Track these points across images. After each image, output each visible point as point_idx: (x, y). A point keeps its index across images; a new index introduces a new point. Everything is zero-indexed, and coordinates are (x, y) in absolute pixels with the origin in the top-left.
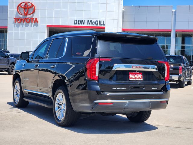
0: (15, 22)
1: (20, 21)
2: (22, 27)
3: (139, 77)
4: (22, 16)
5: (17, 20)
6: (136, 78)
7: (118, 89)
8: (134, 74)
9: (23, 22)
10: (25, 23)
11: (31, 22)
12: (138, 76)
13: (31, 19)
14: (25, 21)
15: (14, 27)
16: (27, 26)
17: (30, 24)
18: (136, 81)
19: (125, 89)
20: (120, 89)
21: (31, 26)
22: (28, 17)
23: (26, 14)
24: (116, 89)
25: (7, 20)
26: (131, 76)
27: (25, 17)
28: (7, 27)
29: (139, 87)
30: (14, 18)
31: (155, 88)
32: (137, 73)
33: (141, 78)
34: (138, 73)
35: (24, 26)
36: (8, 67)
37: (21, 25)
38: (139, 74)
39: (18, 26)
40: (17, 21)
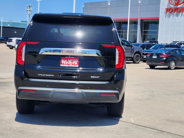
0: (166, 13)
1: (171, 11)
2: (173, 17)
3: (74, 63)
4: (173, 6)
5: (168, 10)
6: (69, 64)
7: (45, 75)
8: (67, 59)
9: (174, 12)
10: (176, 13)
11: (181, 11)
12: (72, 62)
13: (182, 9)
14: (176, 11)
15: (165, 17)
16: (177, 16)
17: (181, 14)
18: (69, 67)
19: (53, 75)
20: (47, 75)
21: (181, 16)
22: (179, 6)
23: (177, 4)
24: (42, 75)
25: (160, 11)
26: (63, 61)
27: (176, 7)
28: (159, 18)
29: (73, 75)
30: (166, 9)
31: (95, 77)
32: (71, 59)
33: (76, 65)
34: (73, 59)
35: (175, 15)
36: (133, 56)
37: (172, 16)
38: (75, 59)
39: (169, 17)
40: (168, 12)
